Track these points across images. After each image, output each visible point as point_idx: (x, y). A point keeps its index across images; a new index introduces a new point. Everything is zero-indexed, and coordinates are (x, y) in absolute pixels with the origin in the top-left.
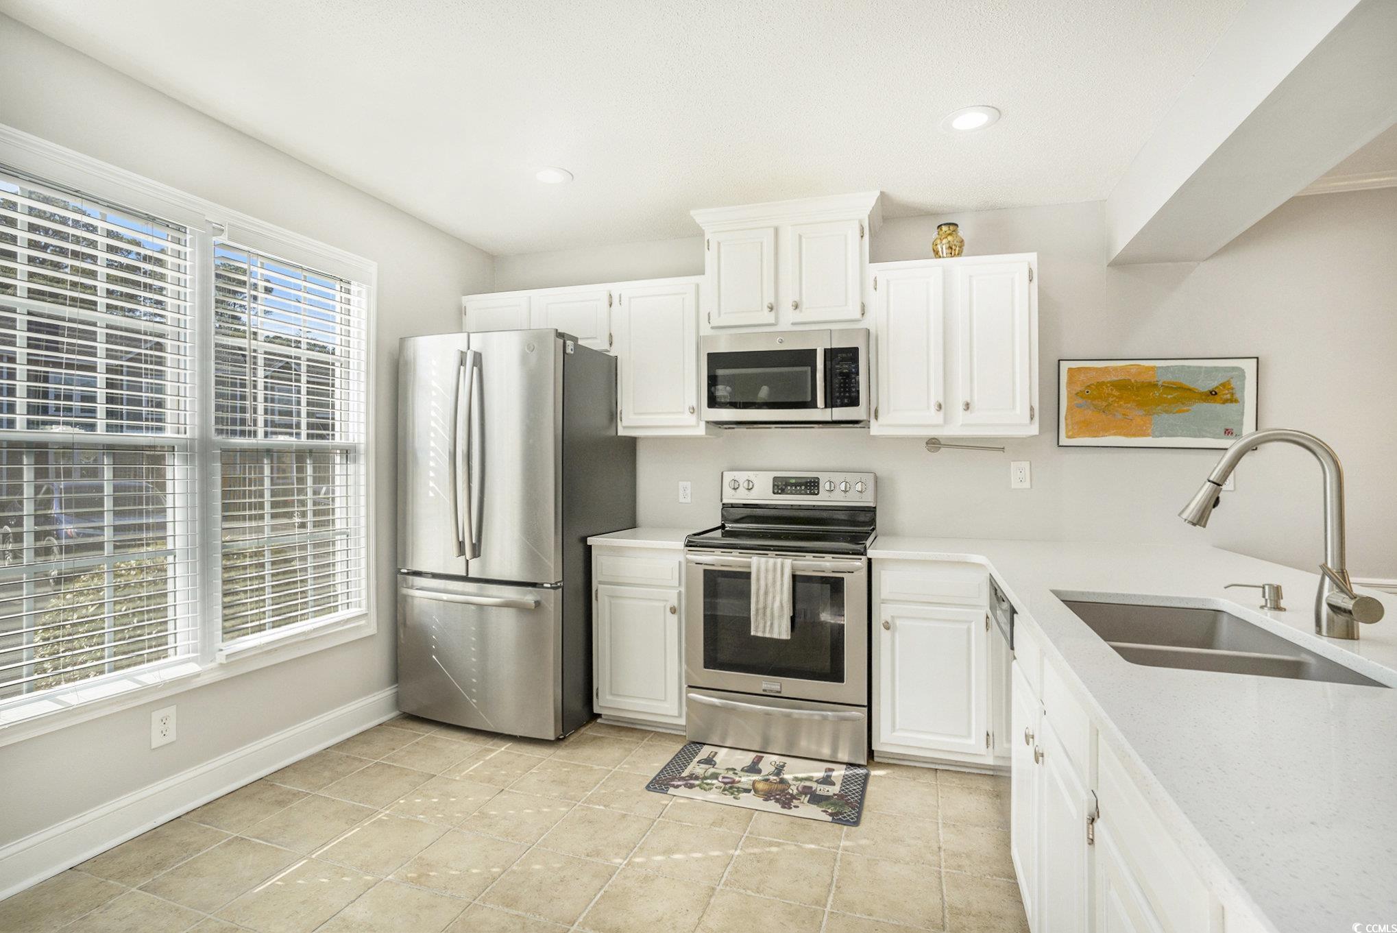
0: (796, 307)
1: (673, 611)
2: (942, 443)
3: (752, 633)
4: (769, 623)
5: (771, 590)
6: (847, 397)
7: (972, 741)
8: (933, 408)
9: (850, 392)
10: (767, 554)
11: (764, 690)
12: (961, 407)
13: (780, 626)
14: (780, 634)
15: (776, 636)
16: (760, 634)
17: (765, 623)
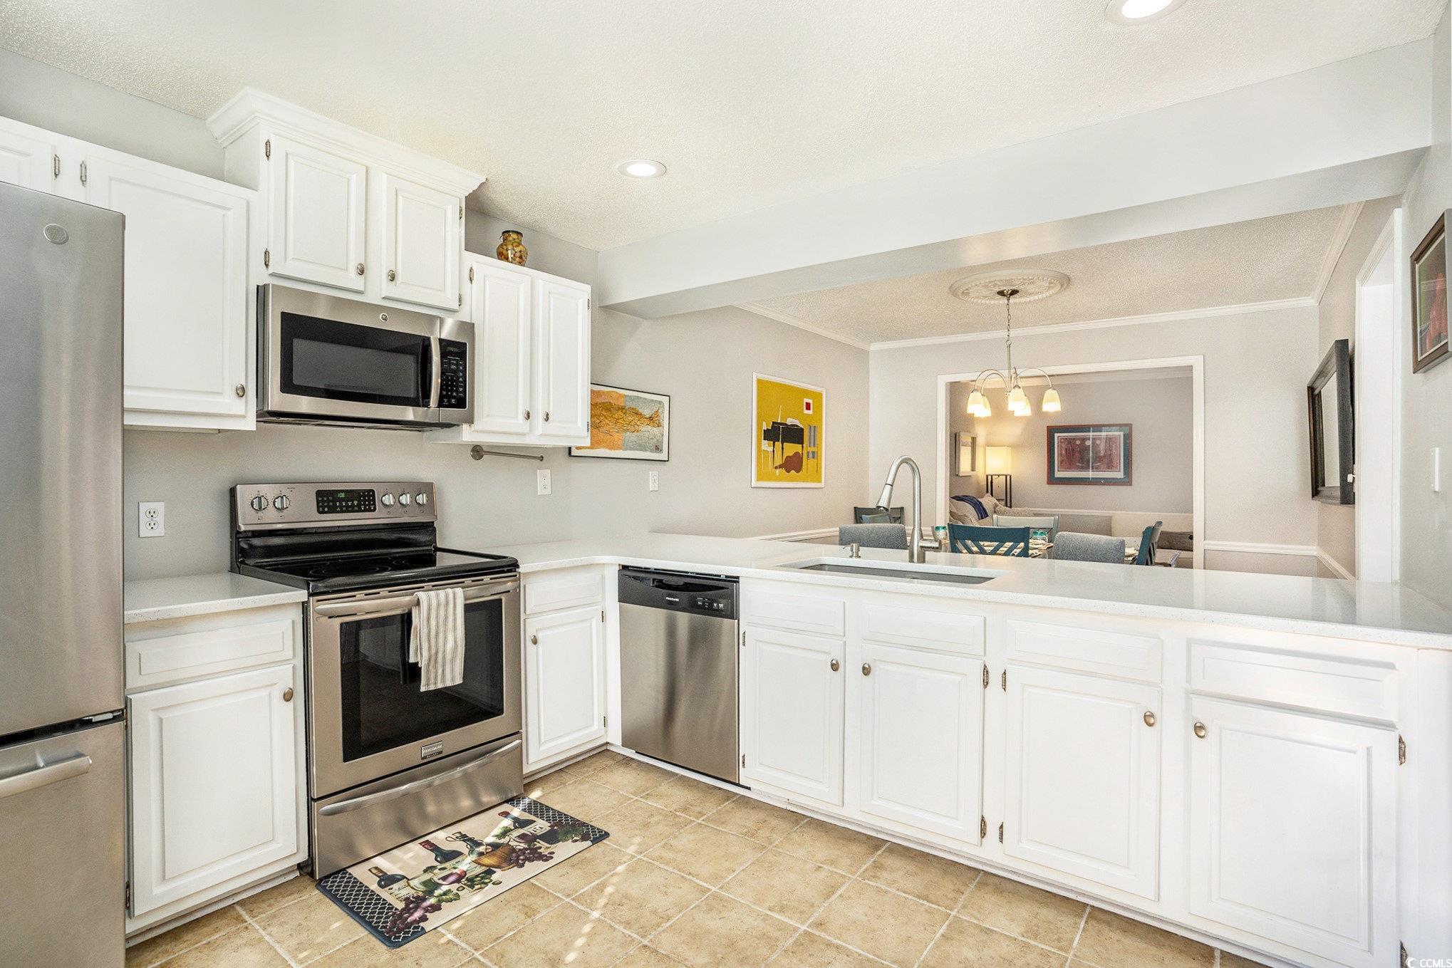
0: (393, 278)
1: (288, 696)
2: (485, 449)
3: (423, 689)
4: (440, 671)
5: (441, 629)
6: (454, 397)
7: (595, 727)
8: (521, 417)
9: (457, 391)
10: (423, 587)
11: (423, 758)
12: (541, 417)
13: (452, 670)
14: (453, 679)
15: (449, 684)
16: (432, 688)
17: (437, 672)
